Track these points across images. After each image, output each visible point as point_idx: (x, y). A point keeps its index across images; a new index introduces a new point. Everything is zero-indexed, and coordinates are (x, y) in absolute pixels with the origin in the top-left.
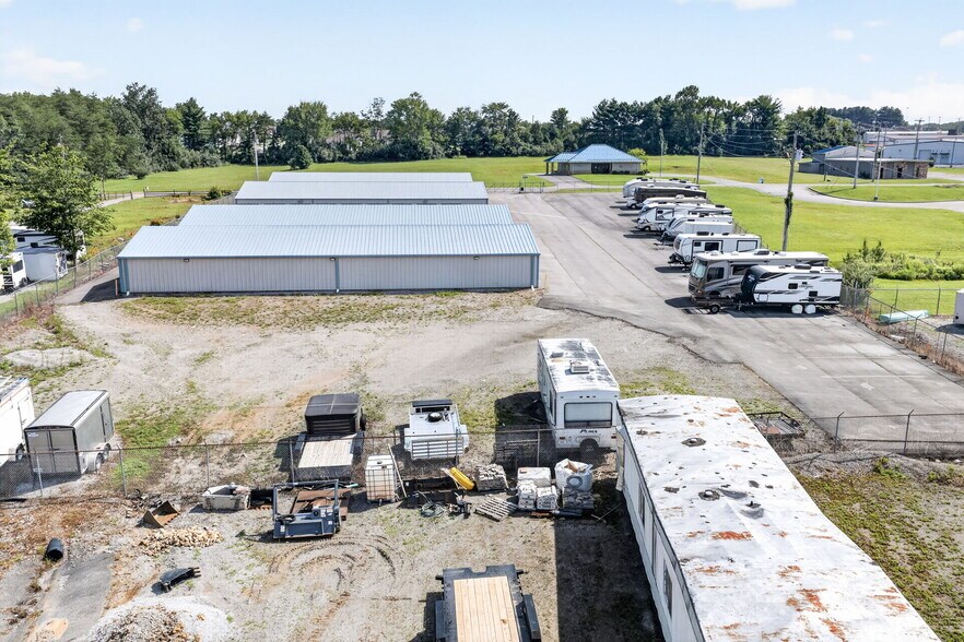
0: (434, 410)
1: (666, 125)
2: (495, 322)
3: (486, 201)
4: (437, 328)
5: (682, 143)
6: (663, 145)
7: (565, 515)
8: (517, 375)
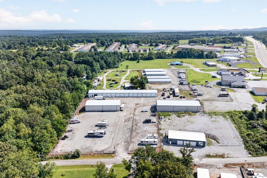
0: (168, 89)
1: (188, 54)
2: (170, 85)
3: (164, 71)
4: (166, 85)
5: (190, 56)
6: (187, 57)
7: (173, 91)
8: (171, 88)
